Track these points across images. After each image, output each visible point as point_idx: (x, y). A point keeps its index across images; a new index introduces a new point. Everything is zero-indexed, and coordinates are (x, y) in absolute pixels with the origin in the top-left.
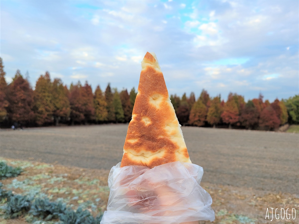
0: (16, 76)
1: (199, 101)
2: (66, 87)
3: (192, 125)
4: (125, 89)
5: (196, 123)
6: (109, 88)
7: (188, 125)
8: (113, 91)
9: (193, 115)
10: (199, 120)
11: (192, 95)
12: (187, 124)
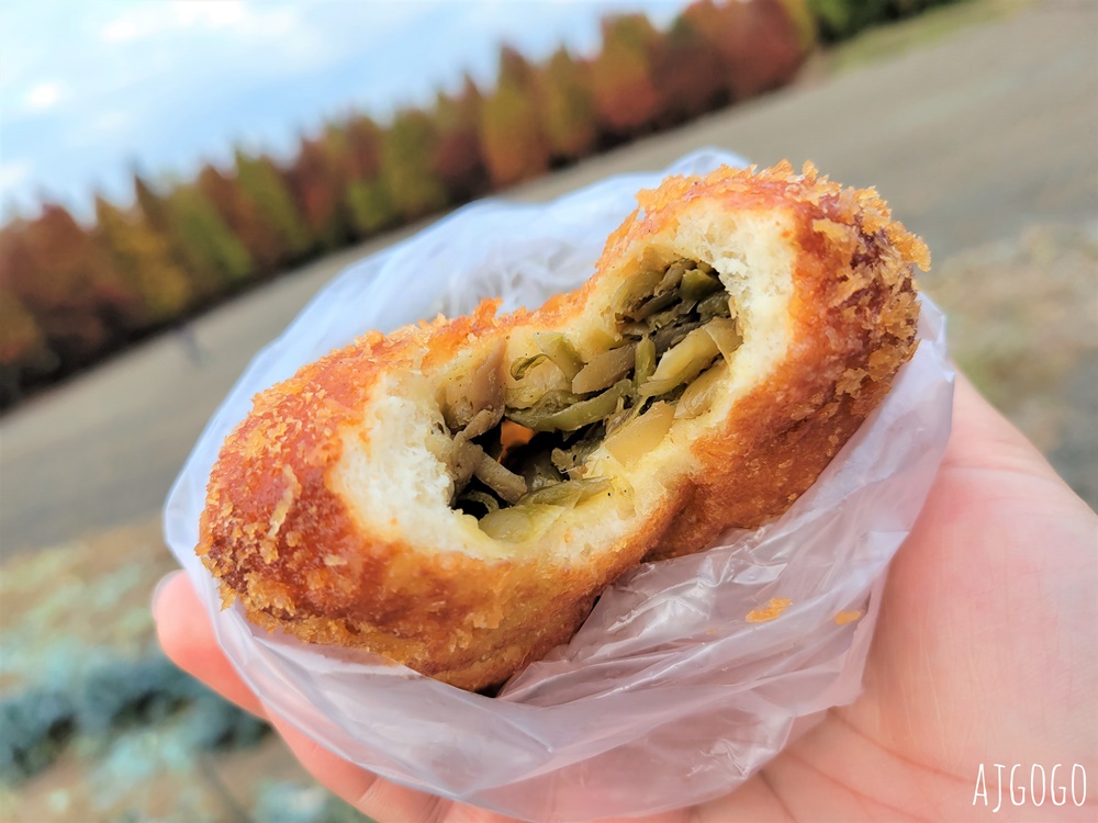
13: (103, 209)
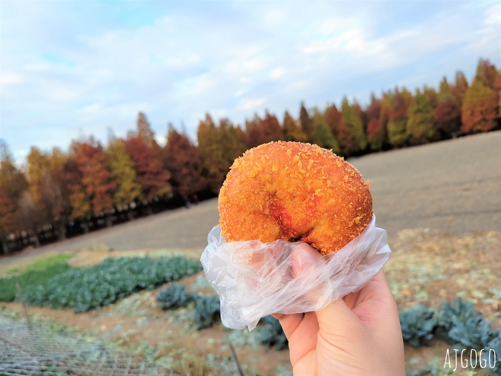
0: (170, 133)
1: (474, 85)
2: (239, 128)
3: (472, 132)
4: (330, 105)
5: (479, 127)
6: (304, 111)
7: (464, 135)
8: (311, 114)
9: (469, 113)
10: (484, 120)
11: (460, 77)
12: (459, 133)
13: (288, 117)
